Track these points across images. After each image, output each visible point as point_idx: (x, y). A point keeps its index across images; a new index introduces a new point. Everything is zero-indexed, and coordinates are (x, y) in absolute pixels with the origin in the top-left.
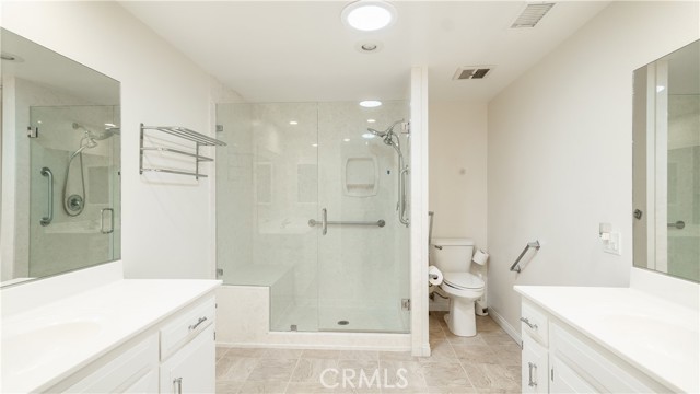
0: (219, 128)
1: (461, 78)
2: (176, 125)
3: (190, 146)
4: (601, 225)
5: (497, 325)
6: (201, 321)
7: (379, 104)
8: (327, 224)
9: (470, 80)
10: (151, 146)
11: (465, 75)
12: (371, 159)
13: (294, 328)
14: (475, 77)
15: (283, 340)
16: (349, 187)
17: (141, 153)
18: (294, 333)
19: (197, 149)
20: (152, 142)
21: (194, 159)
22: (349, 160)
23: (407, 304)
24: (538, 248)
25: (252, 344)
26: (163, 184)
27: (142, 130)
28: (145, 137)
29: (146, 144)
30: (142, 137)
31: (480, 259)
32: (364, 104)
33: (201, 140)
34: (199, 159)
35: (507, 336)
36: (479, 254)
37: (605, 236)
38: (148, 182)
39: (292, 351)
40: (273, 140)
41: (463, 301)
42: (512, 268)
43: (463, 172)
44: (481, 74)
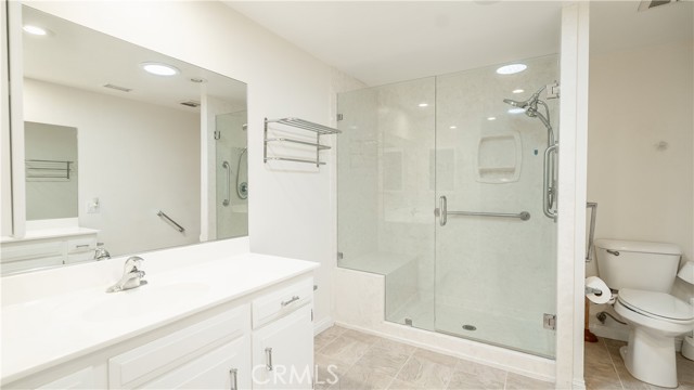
0: (340, 117)
1: (651, 6)
2: (290, 116)
3: (311, 136)
6: (294, 299)
8: (445, 213)
10: (273, 137)
12: (512, 137)
13: (408, 322)
15: (396, 333)
16: (483, 172)
17: (265, 144)
18: (407, 327)
19: (318, 138)
20: (274, 134)
21: (315, 148)
22: (483, 140)
23: (551, 321)
25: (367, 330)
26: (285, 171)
27: (266, 123)
28: (268, 130)
29: (269, 136)
30: (266, 130)
33: (321, 130)
34: (320, 147)
38: (272, 170)
39: (405, 346)
40: (402, 125)
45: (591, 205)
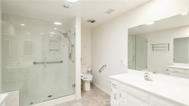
1: (88, 22)
4: (122, 60)
5: (94, 86)
7: (61, 24)
9: (90, 23)
11: (89, 21)
12: (58, 41)
14: (91, 22)
16: (50, 50)
22: (50, 41)
23: (74, 86)
24: (106, 66)
31: (89, 70)
32: (56, 23)
35: (97, 88)
36: (89, 68)
37: (122, 63)
41: (87, 81)
42: (99, 71)
43: (85, 47)
44: (93, 22)
45: (81, 59)
